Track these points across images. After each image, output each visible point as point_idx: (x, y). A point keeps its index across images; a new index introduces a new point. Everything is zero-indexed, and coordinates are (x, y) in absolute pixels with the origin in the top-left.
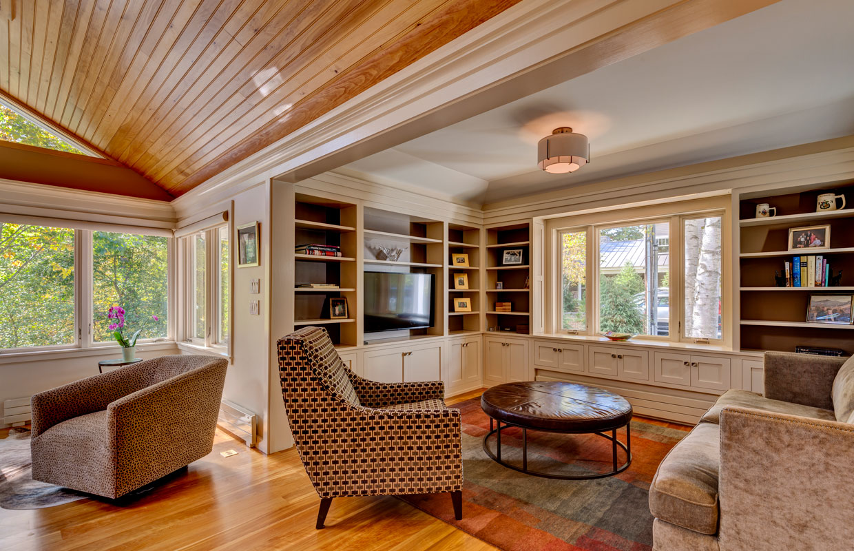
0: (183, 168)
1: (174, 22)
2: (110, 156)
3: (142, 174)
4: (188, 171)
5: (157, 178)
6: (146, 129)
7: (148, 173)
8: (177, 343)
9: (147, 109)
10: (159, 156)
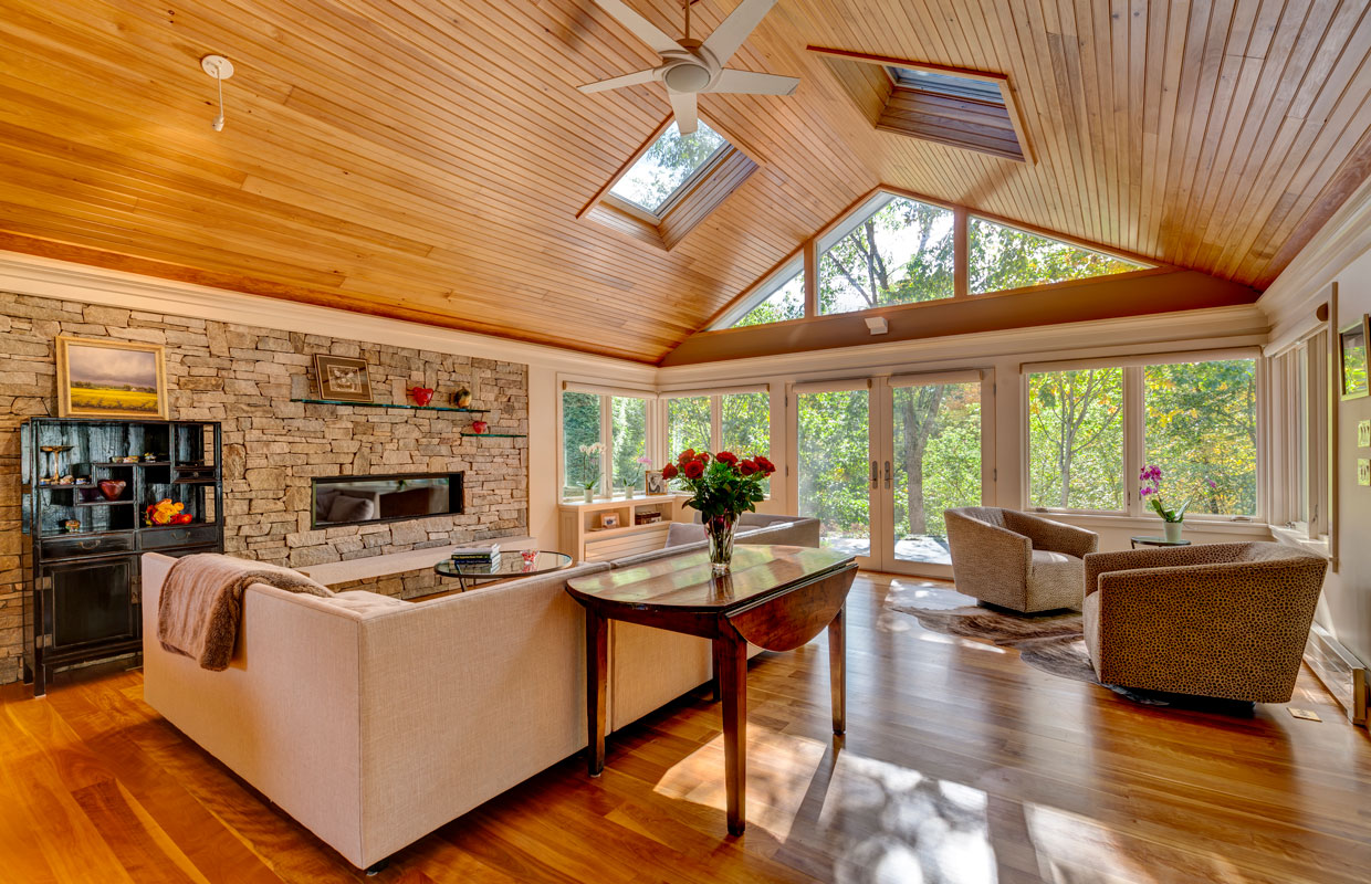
0: (1259, 248)
1: (1166, 84)
2: (1164, 262)
3: (1209, 272)
4: (1268, 250)
5: (1230, 273)
6: (1190, 213)
7: (1216, 269)
8: (1271, 526)
9: (1181, 190)
10: (1220, 243)
